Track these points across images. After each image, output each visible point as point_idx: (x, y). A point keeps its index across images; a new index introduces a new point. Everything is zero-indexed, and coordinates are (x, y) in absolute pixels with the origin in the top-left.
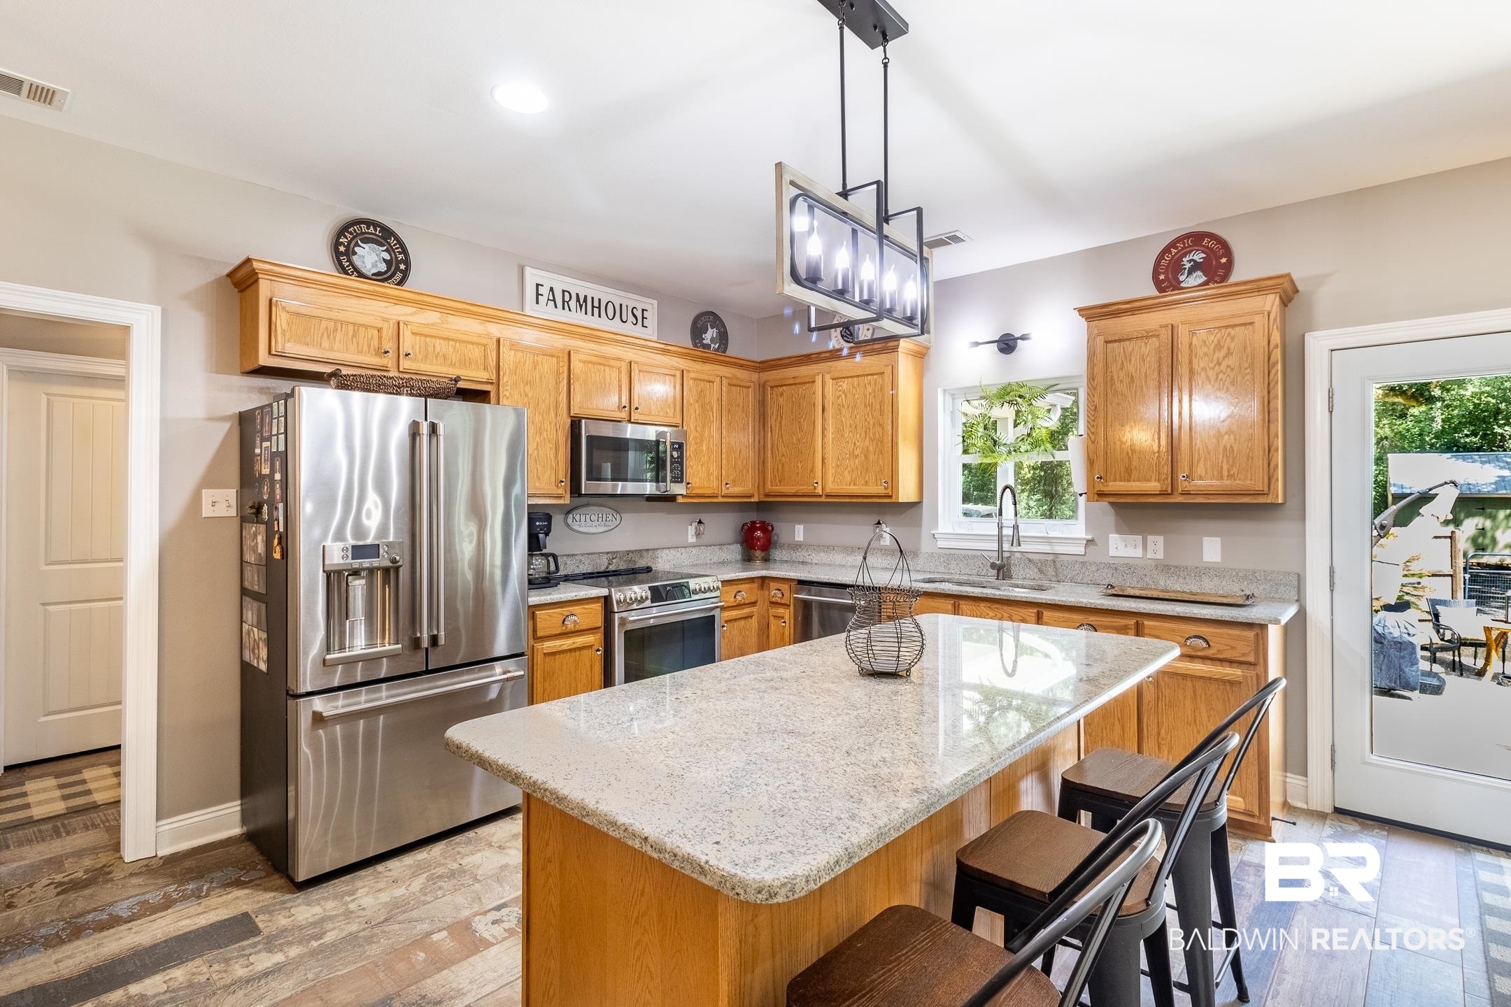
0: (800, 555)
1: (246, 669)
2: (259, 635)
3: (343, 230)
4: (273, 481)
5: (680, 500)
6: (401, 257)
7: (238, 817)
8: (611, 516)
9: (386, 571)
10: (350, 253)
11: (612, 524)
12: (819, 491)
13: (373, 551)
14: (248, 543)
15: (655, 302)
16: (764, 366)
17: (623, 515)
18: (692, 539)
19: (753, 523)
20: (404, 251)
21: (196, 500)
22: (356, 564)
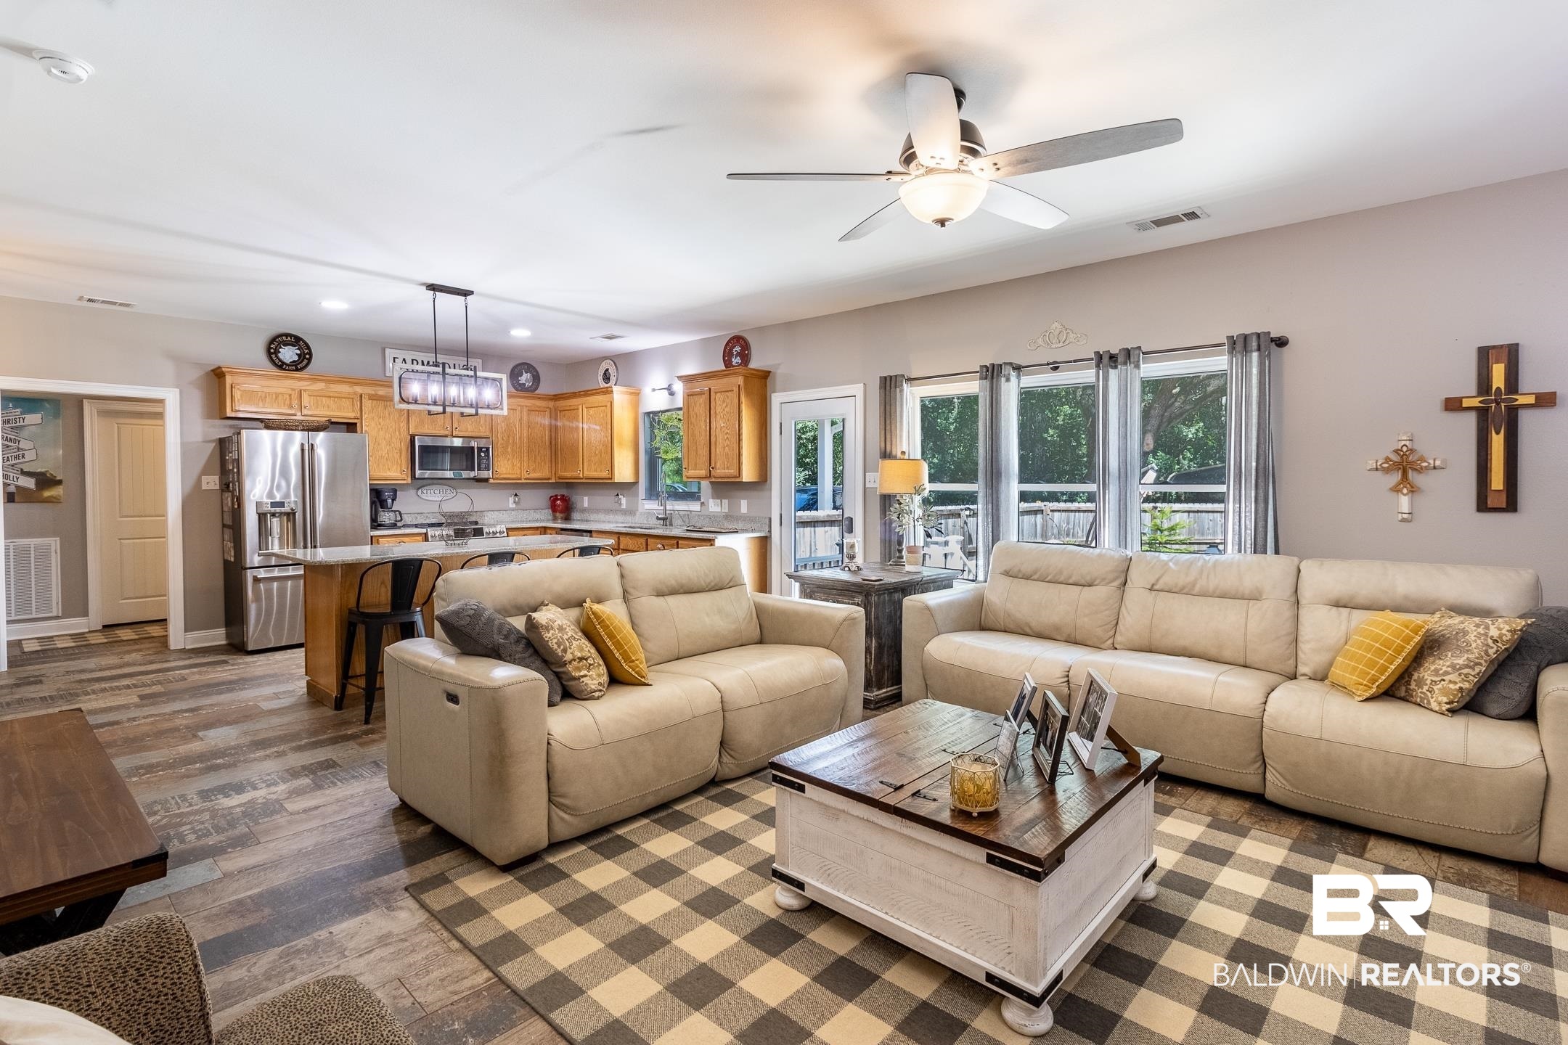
0: (585, 516)
1: (226, 562)
2: (230, 545)
3: (272, 341)
4: (234, 472)
5: (491, 481)
6: (306, 351)
7: (224, 636)
8: (449, 491)
9: (288, 514)
10: (277, 352)
11: (450, 496)
12: (581, 476)
13: (281, 504)
14: (225, 502)
15: (480, 361)
16: (556, 398)
17: (458, 491)
18: (512, 505)
19: (556, 496)
20: (309, 348)
21: (199, 481)
22: (273, 510)
